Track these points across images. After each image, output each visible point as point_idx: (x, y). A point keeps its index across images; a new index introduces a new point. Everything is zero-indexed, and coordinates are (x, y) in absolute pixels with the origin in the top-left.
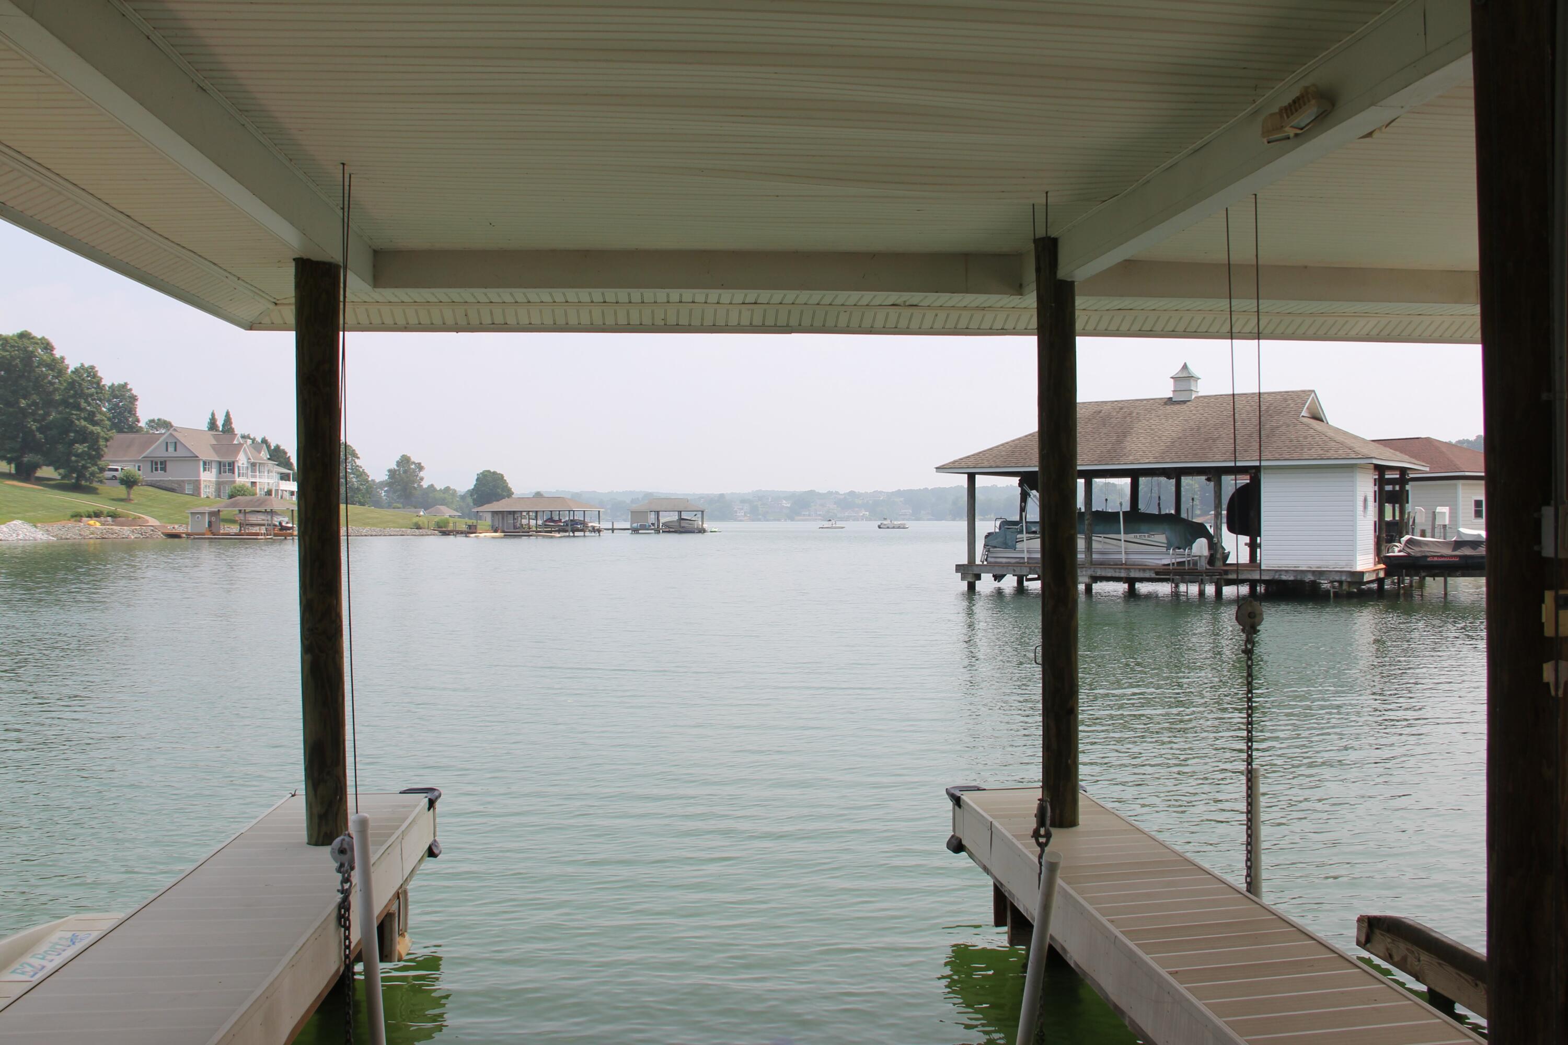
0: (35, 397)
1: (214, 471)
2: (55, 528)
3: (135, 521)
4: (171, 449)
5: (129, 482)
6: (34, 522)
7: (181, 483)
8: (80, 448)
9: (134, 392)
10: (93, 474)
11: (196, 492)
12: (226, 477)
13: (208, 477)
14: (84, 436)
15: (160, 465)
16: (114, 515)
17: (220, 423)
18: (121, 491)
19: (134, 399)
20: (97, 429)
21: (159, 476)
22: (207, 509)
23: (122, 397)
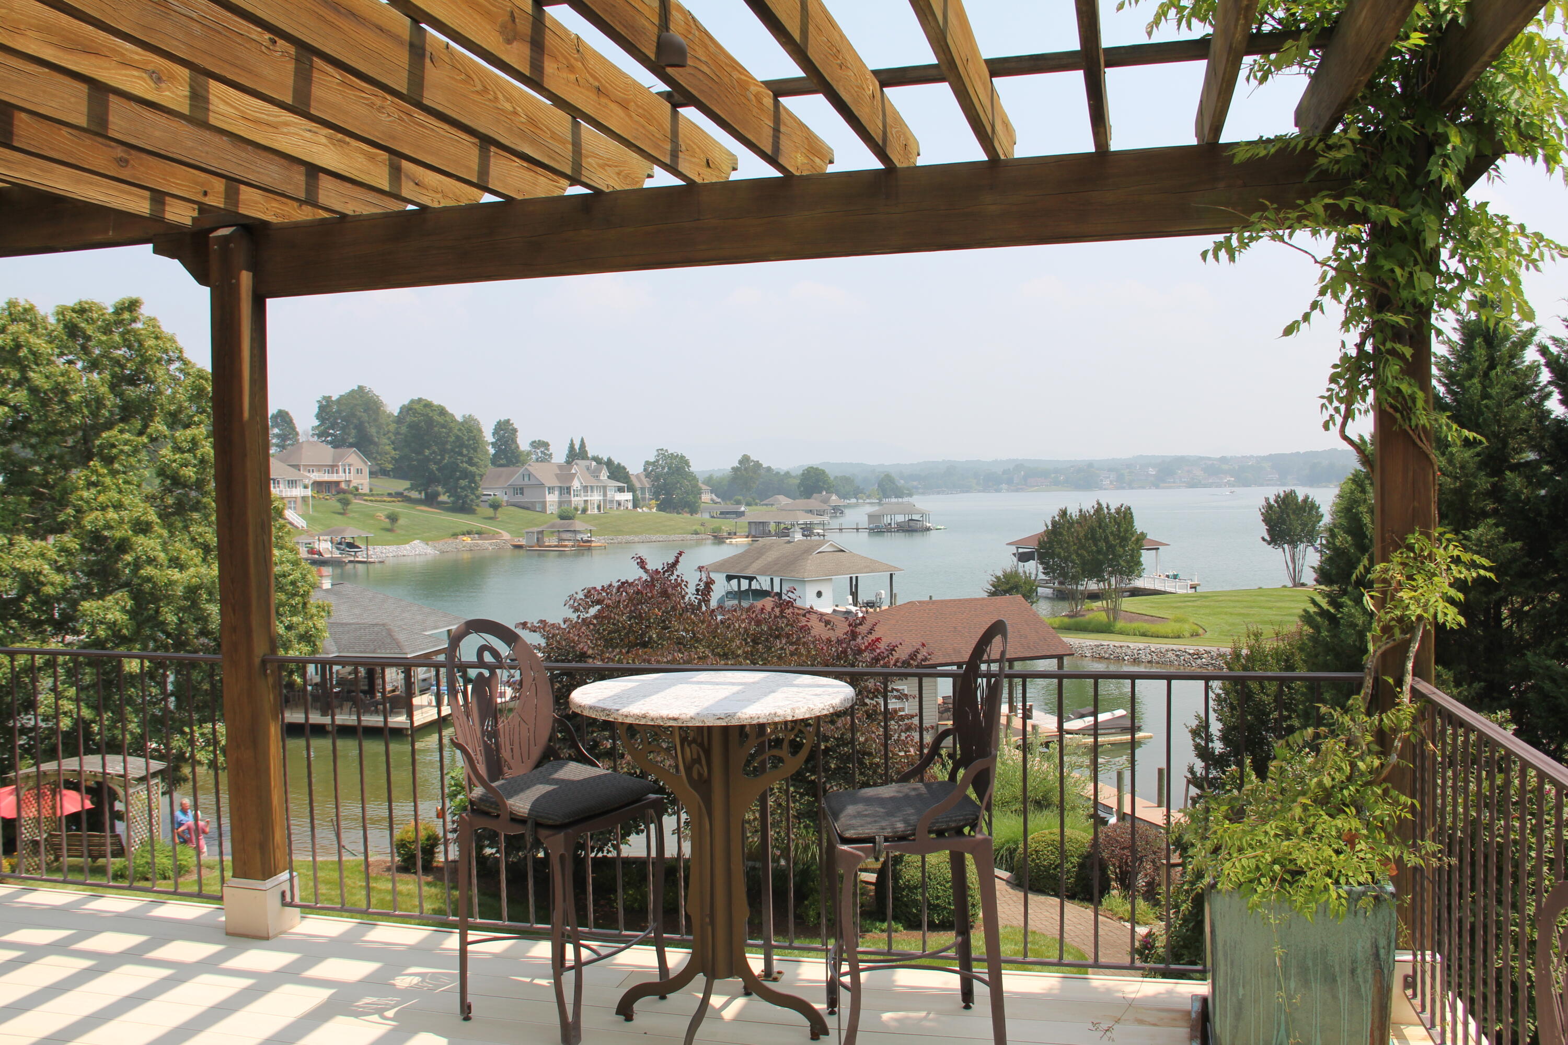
0: (435, 448)
1: (557, 493)
2: (441, 544)
3: (494, 536)
4: (526, 479)
5: (495, 506)
6: (426, 541)
7: (534, 503)
8: (463, 483)
9: (515, 426)
10: (472, 500)
11: (544, 510)
12: (565, 498)
13: (552, 499)
14: (466, 475)
15: (521, 490)
16: (479, 533)
17: (577, 447)
18: (490, 512)
19: (515, 431)
20: (473, 469)
21: (519, 499)
22: (536, 529)
23: (506, 430)
